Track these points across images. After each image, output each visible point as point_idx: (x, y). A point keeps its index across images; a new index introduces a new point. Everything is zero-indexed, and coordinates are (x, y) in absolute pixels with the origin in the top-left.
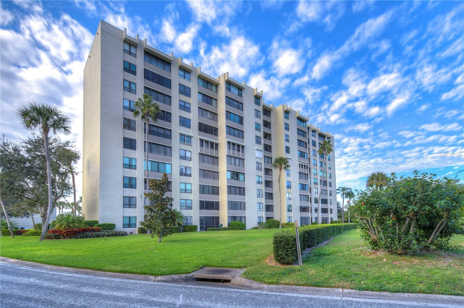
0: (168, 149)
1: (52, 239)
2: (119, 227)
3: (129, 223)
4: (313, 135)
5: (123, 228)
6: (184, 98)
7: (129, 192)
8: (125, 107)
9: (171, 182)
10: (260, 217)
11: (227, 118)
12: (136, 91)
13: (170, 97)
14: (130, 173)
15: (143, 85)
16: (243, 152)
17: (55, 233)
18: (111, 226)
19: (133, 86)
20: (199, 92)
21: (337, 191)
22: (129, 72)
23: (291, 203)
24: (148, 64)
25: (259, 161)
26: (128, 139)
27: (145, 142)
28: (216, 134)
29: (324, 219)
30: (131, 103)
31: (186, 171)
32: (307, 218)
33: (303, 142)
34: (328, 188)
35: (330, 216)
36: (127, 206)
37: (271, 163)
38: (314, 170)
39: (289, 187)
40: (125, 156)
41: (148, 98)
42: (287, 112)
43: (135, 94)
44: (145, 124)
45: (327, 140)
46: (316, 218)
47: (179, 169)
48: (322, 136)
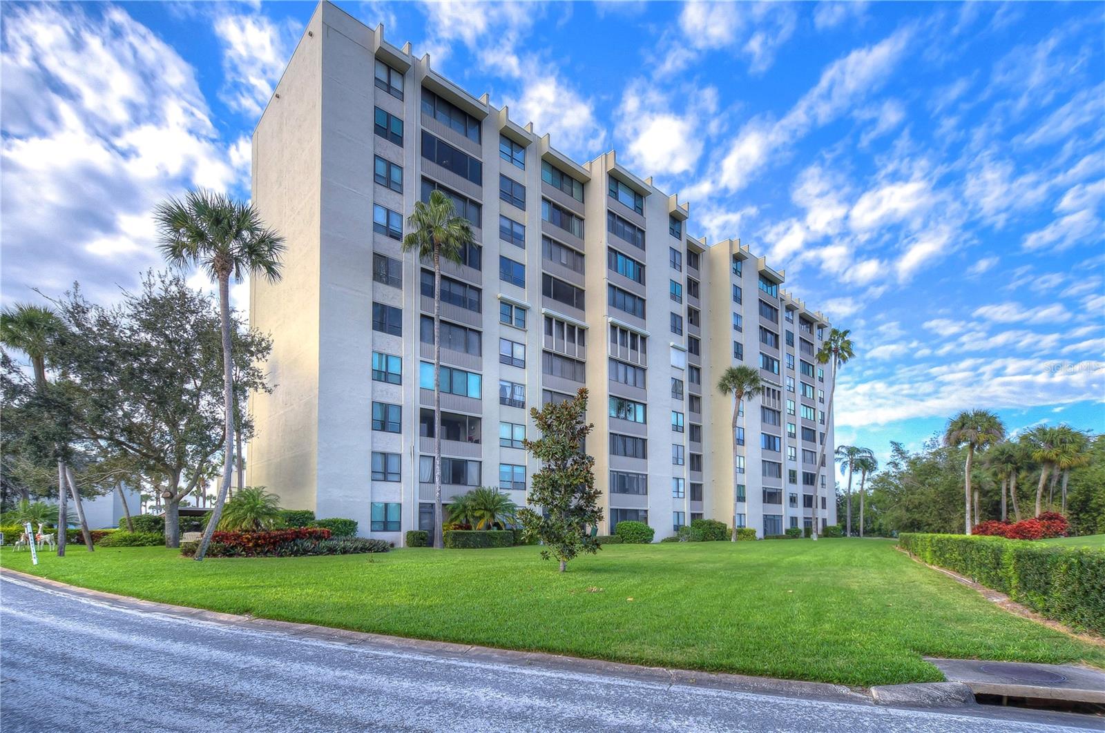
0: (474, 337)
1: (215, 555)
2: (364, 531)
3: (386, 519)
4: (787, 319)
5: (372, 531)
6: (512, 212)
7: (388, 442)
8: (376, 226)
9: (480, 419)
10: (678, 513)
11: (610, 266)
12: (401, 186)
13: (479, 206)
14: (389, 392)
15: (420, 173)
16: (644, 351)
17: (222, 540)
18: (348, 527)
19: (395, 173)
20: (544, 199)
21: (837, 456)
22: (386, 137)
23: (743, 479)
24: (429, 119)
25: (678, 375)
26: (383, 306)
27: (422, 316)
28: (581, 306)
29: (808, 523)
30: (393, 216)
31: (513, 392)
32: (776, 518)
33: (772, 333)
34: (818, 448)
35: (821, 514)
36: (381, 476)
37: (699, 382)
38: (788, 402)
39: (740, 442)
40: (376, 349)
41: (442, 202)
42: (738, 258)
43: (402, 194)
44: (423, 270)
45: (816, 331)
46: (794, 520)
47: (498, 388)
48: (806, 320)
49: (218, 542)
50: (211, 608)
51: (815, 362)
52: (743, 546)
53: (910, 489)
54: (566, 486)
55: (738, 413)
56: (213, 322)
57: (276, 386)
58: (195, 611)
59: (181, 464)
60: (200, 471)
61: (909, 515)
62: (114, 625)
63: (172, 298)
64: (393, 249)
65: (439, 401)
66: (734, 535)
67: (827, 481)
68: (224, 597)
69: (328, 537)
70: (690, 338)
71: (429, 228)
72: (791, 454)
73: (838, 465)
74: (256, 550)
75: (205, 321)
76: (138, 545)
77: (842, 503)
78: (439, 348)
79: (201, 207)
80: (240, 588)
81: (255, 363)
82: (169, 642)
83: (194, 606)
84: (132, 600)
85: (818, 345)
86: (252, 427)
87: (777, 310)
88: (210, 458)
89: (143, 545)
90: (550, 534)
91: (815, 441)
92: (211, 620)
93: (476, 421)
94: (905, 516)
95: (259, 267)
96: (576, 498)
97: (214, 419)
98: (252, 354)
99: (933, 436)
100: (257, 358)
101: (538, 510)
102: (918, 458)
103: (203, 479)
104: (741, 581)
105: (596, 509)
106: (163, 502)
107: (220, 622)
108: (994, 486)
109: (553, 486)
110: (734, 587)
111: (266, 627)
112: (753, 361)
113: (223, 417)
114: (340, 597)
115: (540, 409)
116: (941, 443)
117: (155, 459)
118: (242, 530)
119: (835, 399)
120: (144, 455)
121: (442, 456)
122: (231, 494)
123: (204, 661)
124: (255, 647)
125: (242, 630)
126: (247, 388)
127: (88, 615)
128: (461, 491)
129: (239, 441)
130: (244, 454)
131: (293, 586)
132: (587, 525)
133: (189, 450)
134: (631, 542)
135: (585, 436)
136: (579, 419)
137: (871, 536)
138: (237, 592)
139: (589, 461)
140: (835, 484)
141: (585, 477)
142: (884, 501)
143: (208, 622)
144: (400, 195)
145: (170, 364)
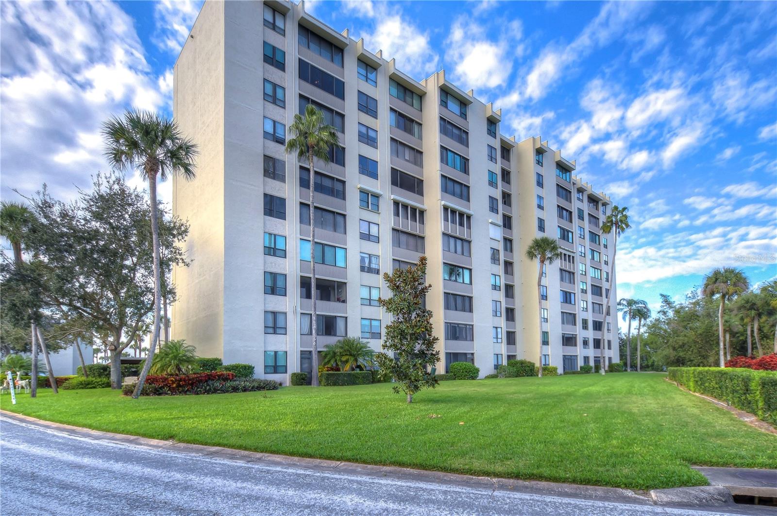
0: (340, 219)
1: (148, 394)
2: (260, 373)
3: (276, 365)
4: (579, 199)
5: (265, 373)
6: (368, 120)
7: (276, 303)
8: (266, 134)
9: (346, 283)
10: (497, 355)
11: (442, 160)
12: (284, 102)
13: (342, 116)
15: (298, 91)
16: (469, 227)
17: (153, 382)
18: (248, 370)
19: (279, 92)
20: (391, 109)
21: (619, 307)
22: (272, 65)
23: (547, 327)
24: (305, 50)
25: (496, 245)
26: (272, 197)
27: (301, 203)
28: (421, 193)
29: (597, 361)
30: (277, 125)
31: (370, 262)
32: (573, 358)
33: (567, 210)
34: (604, 301)
35: (607, 353)
36: (271, 330)
37: (511, 251)
38: (581, 265)
39: (544, 297)
40: (267, 231)
41: (314, 113)
42: (540, 152)
43: (285, 108)
44: (301, 168)
45: (601, 208)
46: (586, 359)
47: (359, 259)
48: (593, 200)
49: (150, 384)
50: (144, 435)
51: (600, 233)
52: (547, 380)
53: (676, 332)
54: (412, 335)
55: (542, 274)
56: (145, 212)
57: (192, 261)
58: (132, 437)
59: (123, 323)
60: (137, 329)
61: (675, 353)
62: (71, 450)
63: (115, 194)
64: (278, 152)
65: (314, 270)
66: (540, 371)
67: (611, 328)
68: (154, 426)
69: (233, 379)
70: (504, 216)
71: (305, 135)
72: (583, 306)
73: (620, 315)
74: (178, 390)
75: (139, 212)
76: (91, 388)
77: (623, 344)
78: (314, 228)
79: (135, 122)
80: (166, 419)
81: (177, 243)
82: (112, 462)
83: (131, 434)
84: (85, 430)
85: (602, 219)
86: (174, 293)
87: (570, 192)
88: (144, 318)
89: (94, 388)
90: (400, 373)
91: (601, 295)
92: (144, 445)
93: (342, 285)
94: (673, 354)
95: (179, 167)
96: (419, 344)
97: (147, 288)
98: (174, 236)
99: (693, 289)
100: (178, 239)
101: (391, 354)
102: (682, 308)
103: (139, 335)
104: (546, 408)
105: (434, 353)
106: (109, 353)
107: (150, 446)
108: (741, 329)
109: (401, 335)
110: (542, 412)
111: (185, 450)
112: (552, 232)
113: (153, 286)
114: (242, 425)
115: (390, 273)
116: (700, 295)
117: (103, 320)
118: (168, 374)
119: (616, 262)
120: (95, 317)
121: (317, 313)
122: (160, 346)
123: (138, 477)
124: (177, 465)
125: (167, 452)
126: (171, 263)
127: (52, 442)
128: (332, 340)
129: (165, 304)
130: (169, 315)
131: (206, 417)
132: (428, 365)
133: (128, 312)
134: (461, 379)
135: (425, 295)
136: (421, 281)
137: (646, 371)
138: (164, 422)
139: (429, 314)
140: (618, 329)
141: (426, 327)
142: (656, 343)
143: (142, 447)
144: (284, 110)
145: (114, 246)
